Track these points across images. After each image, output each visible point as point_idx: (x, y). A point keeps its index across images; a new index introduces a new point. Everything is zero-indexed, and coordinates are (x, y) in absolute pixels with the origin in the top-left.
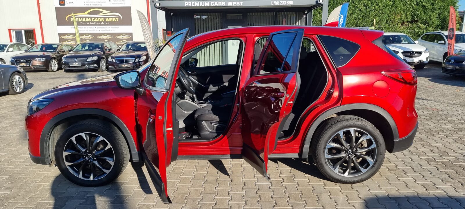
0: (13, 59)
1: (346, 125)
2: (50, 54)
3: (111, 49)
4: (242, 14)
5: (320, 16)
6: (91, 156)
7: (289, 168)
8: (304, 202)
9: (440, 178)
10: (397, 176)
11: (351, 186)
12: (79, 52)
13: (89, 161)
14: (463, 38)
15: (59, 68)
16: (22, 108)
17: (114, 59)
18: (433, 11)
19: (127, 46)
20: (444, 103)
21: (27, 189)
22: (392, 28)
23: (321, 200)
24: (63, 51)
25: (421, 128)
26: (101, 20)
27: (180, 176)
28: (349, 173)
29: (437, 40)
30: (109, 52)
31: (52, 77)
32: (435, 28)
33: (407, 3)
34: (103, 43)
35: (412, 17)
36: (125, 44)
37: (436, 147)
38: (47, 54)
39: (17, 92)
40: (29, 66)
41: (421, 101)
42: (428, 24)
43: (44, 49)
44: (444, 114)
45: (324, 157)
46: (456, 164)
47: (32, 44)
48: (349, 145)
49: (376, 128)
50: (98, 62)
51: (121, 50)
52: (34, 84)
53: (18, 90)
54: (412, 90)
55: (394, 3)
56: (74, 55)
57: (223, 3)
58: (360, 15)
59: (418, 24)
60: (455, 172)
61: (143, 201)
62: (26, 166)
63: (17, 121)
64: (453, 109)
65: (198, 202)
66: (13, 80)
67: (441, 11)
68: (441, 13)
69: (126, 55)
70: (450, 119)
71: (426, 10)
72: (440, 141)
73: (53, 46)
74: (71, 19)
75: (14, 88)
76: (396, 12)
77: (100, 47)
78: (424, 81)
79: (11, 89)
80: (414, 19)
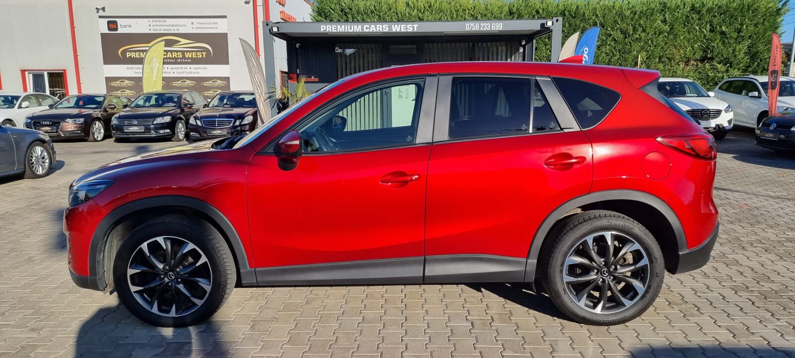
0: (29, 121)
1: (597, 226)
2: (91, 111)
3: (193, 104)
4: (415, 46)
5: (547, 49)
6: (172, 275)
7: (502, 299)
8: (528, 355)
9: (756, 317)
10: (684, 314)
11: (607, 330)
12: (139, 109)
13: (170, 284)
14: (791, 87)
15: (107, 136)
16: (48, 200)
17: (199, 121)
18: (740, 42)
19: (221, 99)
20: (760, 195)
21: (65, 330)
22: (670, 70)
23: (557, 351)
24: (113, 107)
25: (722, 236)
26: (177, 55)
27: (320, 311)
28: (603, 308)
29: (746, 91)
30: (189, 109)
31: (95, 150)
32: (743, 70)
33: (695, 28)
34: (181, 93)
35: (703, 52)
36: (218, 96)
37: (749, 267)
38: (85, 111)
39: (38, 175)
40: (57, 132)
41: (721, 192)
42: (731, 63)
43: (81, 103)
44: (762, 214)
45: (562, 280)
46: (783, 295)
47: (60, 96)
48: (603, 260)
49: (648, 231)
50: (172, 125)
51: (210, 106)
52: (65, 162)
53: (40, 171)
54: (708, 170)
55: (672, 28)
56: (131, 113)
57: (384, 27)
58: (614, 48)
59: (714, 63)
60: (783, 308)
61: (260, 351)
62: (61, 294)
63: (41, 222)
64: (777, 206)
65: (351, 353)
66: (32, 153)
67: (753, 42)
68: (753, 45)
69: (220, 113)
70: (771, 223)
71: (726, 41)
72: (756, 258)
73: (95, 98)
74: (128, 53)
75: (33, 167)
76: (676, 44)
77: (175, 100)
78: (726, 159)
79: (28, 170)
80: (706, 56)
